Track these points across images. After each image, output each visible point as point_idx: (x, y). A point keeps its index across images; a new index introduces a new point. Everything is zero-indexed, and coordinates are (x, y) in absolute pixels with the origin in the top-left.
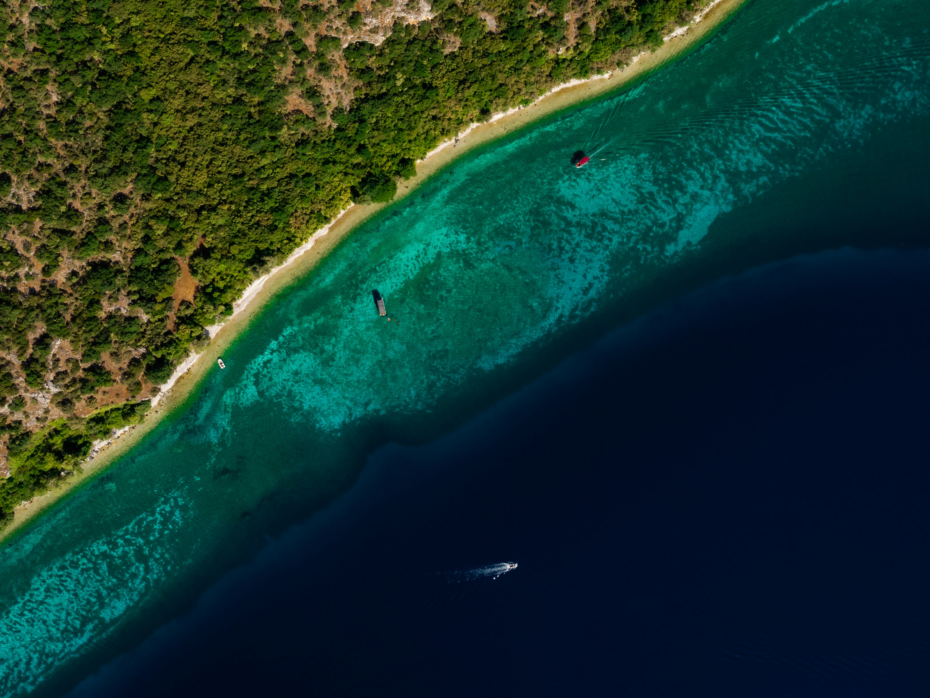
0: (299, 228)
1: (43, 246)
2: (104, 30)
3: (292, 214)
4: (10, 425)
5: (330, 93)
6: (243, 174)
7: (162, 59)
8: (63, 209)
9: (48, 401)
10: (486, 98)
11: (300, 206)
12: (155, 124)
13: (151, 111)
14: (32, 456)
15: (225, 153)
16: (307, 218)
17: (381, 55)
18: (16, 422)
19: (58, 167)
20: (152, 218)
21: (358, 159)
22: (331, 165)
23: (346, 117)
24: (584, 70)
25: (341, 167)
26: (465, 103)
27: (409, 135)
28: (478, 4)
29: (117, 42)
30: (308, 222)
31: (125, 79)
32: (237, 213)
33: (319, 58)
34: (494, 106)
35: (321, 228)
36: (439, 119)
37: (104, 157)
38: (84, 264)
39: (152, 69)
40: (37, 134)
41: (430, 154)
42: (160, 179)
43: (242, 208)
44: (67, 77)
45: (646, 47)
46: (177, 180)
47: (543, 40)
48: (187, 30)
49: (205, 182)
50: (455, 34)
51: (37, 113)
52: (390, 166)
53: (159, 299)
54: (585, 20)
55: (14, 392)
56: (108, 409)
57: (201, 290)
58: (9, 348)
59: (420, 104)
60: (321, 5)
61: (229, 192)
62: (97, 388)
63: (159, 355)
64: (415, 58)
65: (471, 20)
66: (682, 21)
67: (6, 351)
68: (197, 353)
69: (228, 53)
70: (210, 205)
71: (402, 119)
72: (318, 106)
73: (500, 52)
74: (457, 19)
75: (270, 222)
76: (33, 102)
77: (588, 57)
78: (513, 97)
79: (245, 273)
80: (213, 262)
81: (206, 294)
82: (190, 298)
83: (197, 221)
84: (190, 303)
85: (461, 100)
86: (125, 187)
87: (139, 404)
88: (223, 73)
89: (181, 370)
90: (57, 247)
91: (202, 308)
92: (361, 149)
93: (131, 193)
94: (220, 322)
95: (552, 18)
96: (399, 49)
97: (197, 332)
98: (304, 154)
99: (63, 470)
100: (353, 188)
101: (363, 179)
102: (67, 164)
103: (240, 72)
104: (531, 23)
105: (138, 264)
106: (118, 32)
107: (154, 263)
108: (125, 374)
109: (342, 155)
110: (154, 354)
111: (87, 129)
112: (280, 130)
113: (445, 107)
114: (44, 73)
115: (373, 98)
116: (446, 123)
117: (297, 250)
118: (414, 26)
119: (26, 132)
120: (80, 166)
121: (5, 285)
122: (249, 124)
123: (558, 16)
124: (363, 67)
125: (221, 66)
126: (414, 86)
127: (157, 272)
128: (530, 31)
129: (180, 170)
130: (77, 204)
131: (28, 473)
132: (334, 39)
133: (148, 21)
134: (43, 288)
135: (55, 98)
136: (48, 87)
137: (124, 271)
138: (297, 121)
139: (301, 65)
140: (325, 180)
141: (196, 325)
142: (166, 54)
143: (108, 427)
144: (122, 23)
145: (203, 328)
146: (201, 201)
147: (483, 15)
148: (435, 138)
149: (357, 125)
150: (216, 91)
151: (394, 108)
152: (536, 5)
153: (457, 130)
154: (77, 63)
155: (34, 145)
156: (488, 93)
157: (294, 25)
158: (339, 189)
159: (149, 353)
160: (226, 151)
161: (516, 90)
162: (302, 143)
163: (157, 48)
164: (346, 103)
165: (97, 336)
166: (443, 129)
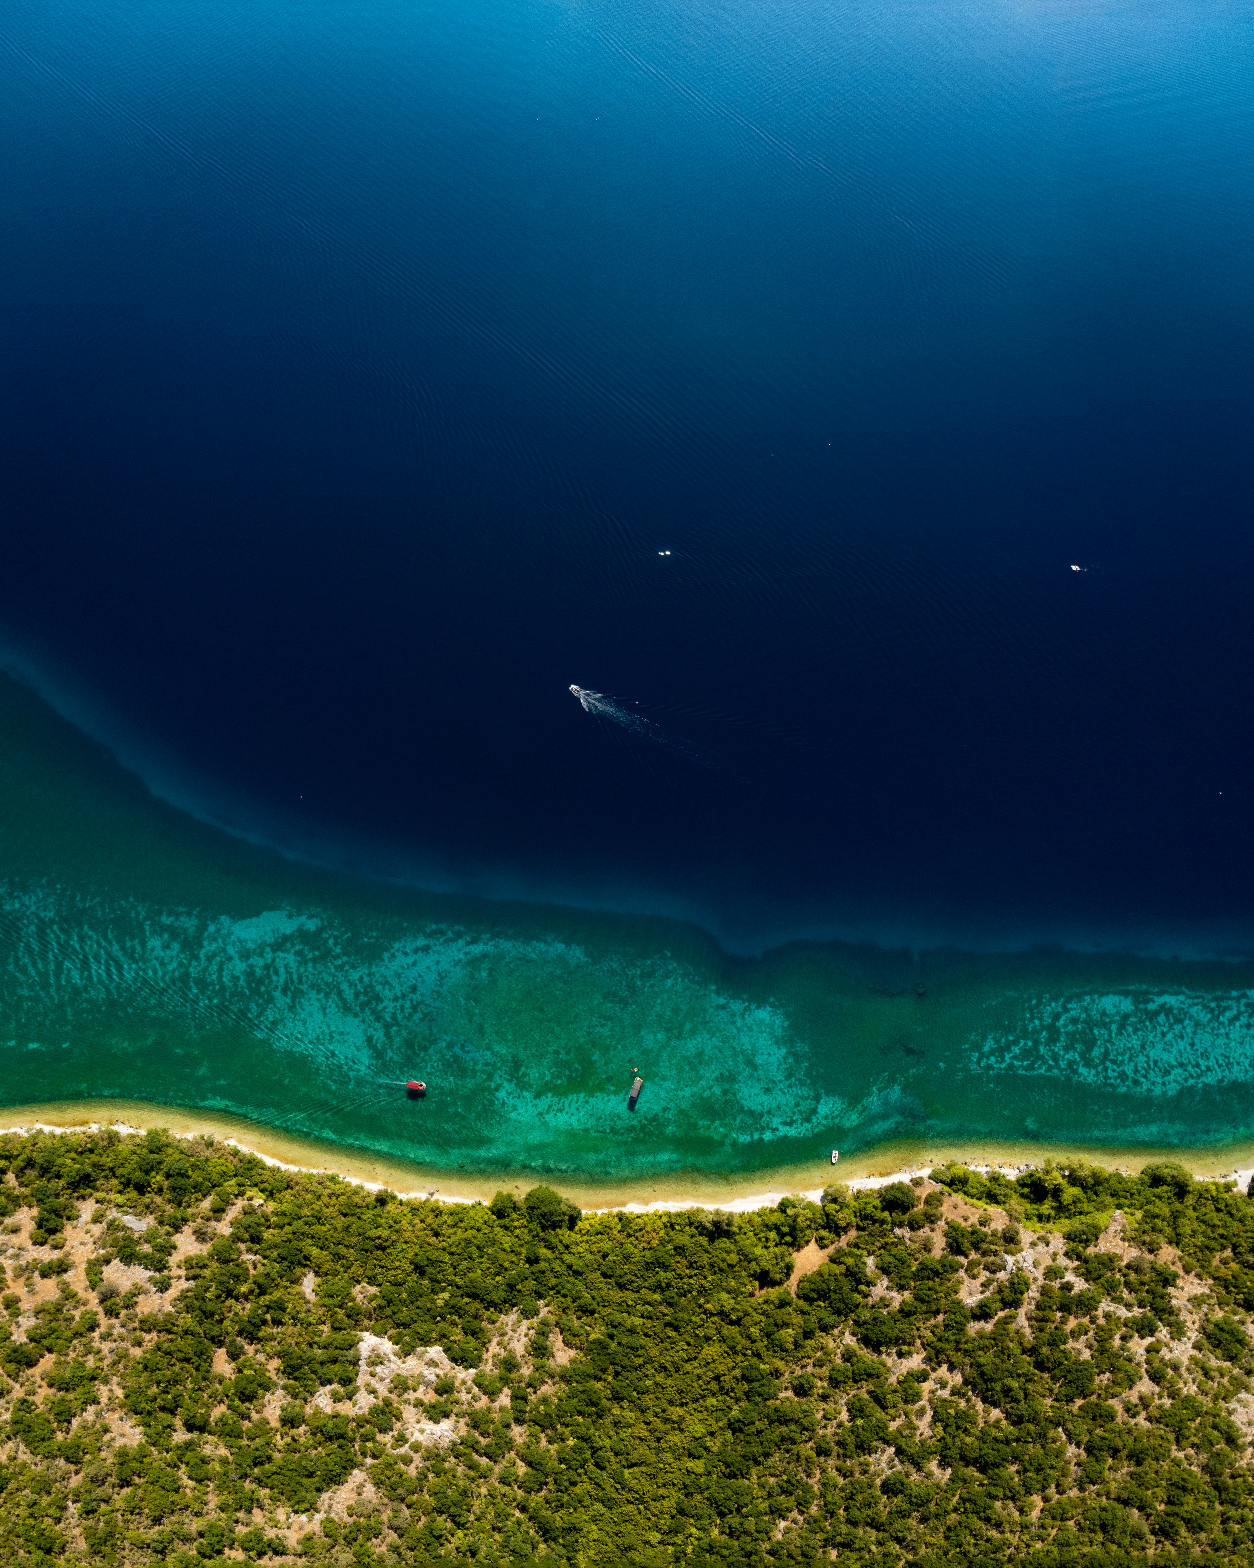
0: (654, 1230)
1: (906, 1402)
2: (689, 1549)
3: (650, 1249)
4: (1077, 1259)
5: (522, 1337)
6: (667, 1325)
7: (659, 1487)
8: (859, 1422)
9: (1024, 1253)
10: (369, 1215)
11: (636, 1251)
12: (712, 1434)
13: (707, 1449)
14: (1081, 1213)
15: (668, 1358)
16: (637, 1234)
17: (444, 1336)
18: (1070, 1258)
19: (832, 1462)
20: (787, 1351)
21: (544, 1252)
22: (575, 1267)
23: (524, 1302)
24: (250, 1166)
25: (566, 1257)
26: (394, 1225)
27: (475, 1238)
28: (309, 1311)
29: (687, 1531)
30: (641, 1230)
31: (706, 1494)
32: (702, 1291)
33: (508, 1378)
34: (368, 1200)
35: (632, 1213)
36: (432, 1229)
37: (783, 1439)
38: (884, 1356)
39: (674, 1485)
40: (825, 1505)
41: (468, 1202)
42: (749, 1381)
43: (695, 1293)
44: (756, 1534)
45: (170, 1140)
46: (734, 1368)
47: (269, 1227)
48: (615, 1495)
49: (709, 1345)
50: (353, 1300)
51: (808, 1523)
52: (516, 1220)
53: (842, 1268)
54: (211, 1214)
55: (1047, 1288)
56: (974, 1201)
57: (797, 1245)
58: (1017, 1332)
59: (441, 1259)
60: (468, 1426)
61: (693, 1318)
62: (970, 1229)
63: (886, 1214)
64: (411, 1307)
65: (327, 1301)
66: (113, 1139)
67: (1021, 1331)
68: (847, 1187)
69: (592, 1447)
70: (723, 1320)
71: (470, 1258)
72: (543, 1334)
73: (322, 1249)
74: (341, 1313)
75: (678, 1258)
76: (803, 1535)
77: (236, 1175)
78: (343, 1194)
79: (740, 1228)
80: (763, 1263)
81: (795, 1238)
82: (813, 1246)
83: (747, 1314)
84: (816, 1241)
85: (397, 1231)
86: (787, 1398)
87: (943, 1182)
88: (612, 1433)
89: (877, 1183)
90: (895, 1391)
91: (809, 1227)
92: (533, 1260)
93: (786, 1389)
94: (803, 1200)
95: (244, 1242)
96: (421, 1327)
97: (832, 1207)
98: (593, 1298)
99: (1064, 1177)
100: (571, 1228)
101: (554, 1230)
102: (822, 1459)
103: (594, 1422)
104: (268, 1253)
105: (835, 1317)
106: (679, 1539)
107: (819, 1306)
108: (932, 1222)
109: (557, 1268)
110: (889, 1219)
111: (777, 1476)
112: (598, 1339)
113: (417, 1237)
114: (772, 1553)
115: (482, 1300)
116: (429, 1220)
117: (673, 1210)
118: (390, 1338)
119: (832, 1514)
120: (812, 1448)
121: (970, 1393)
122: (624, 1367)
123: (236, 1238)
124: (470, 1337)
125: (608, 1441)
126: (432, 1280)
127: (823, 1295)
128: (276, 1246)
129: (724, 1375)
130: (844, 1416)
131: (1099, 1199)
132: (479, 1385)
133: (643, 1529)
134: (939, 1364)
135: (782, 1524)
136: (779, 1537)
137: (854, 1321)
138: (575, 1335)
139: (529, 1385)
140: (592, 1257)
141: (827, 1215)
142: (650, 1488)
143: (988, 1184)
144: (669, 1544)
145: (824, 1207)
146: (730, 1331)
147: (311, 1297)
148: (451, 1214)
149: (519, 1287)
150: (632, 1422)
151: (470, 1275)
152: (250, 1267)
153: (423, 1205)
154: (738, 1539)
155: (836, 1497)
156: (364, 1217)
157: (508, 1426)
158: (585, 1238)
159: (894, 1224)
160: (666, 1360)
161: (334, 1198)
162: (587, 1310)
163: (655, 1500)
164: (513, 1316)
165: (929, 1278)
166: (436, 1216)
